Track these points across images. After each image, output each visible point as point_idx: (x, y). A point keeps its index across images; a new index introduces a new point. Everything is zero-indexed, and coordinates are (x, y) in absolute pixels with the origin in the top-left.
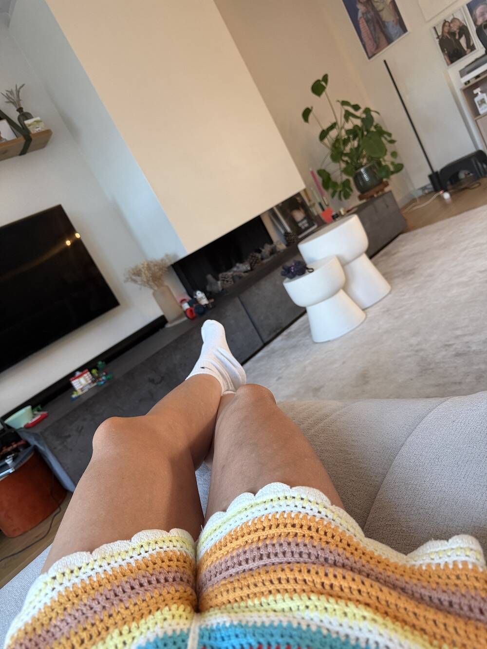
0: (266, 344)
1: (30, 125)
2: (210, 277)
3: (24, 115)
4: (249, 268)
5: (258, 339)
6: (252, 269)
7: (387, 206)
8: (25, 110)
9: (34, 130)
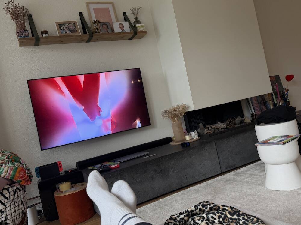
0: (222, 173)
1: (138, 27)
2: (201, 125)
3: (137, 22)
4: (225, 127)
8: (138, 19)
9: (139, 30)
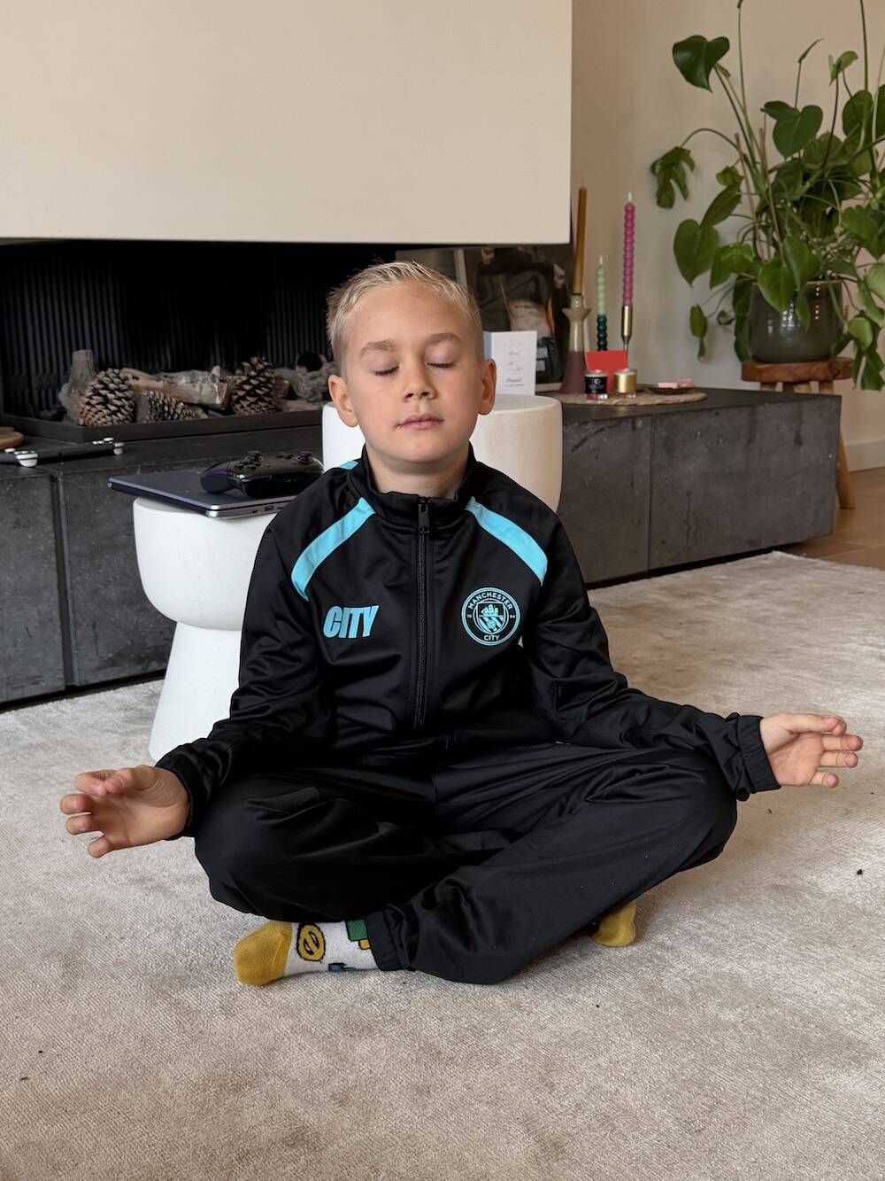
0: (71, 691)
2: (81, 358)
4: (218, 401)
5: (54, 659)
6: (227, 409)
7: (798, 441)
